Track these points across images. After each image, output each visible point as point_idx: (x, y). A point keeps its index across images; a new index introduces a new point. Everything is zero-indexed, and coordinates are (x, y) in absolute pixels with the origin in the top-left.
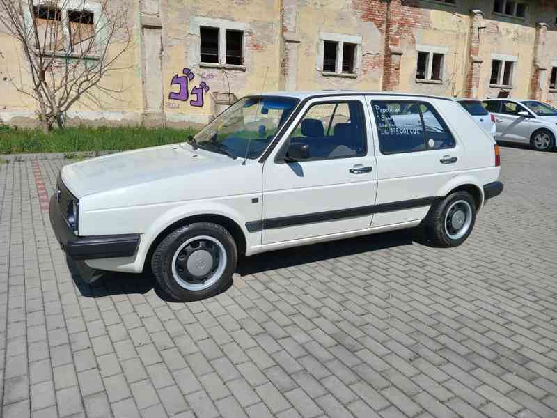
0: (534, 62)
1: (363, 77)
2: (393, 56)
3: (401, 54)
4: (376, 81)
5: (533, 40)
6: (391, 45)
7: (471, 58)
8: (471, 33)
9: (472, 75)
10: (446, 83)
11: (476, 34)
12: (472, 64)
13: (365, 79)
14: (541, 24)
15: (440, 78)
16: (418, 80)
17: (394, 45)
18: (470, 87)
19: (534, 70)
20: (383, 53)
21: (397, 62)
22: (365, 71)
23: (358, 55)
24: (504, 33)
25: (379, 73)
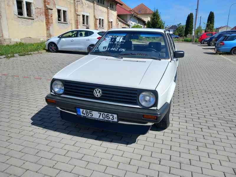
0: (94, 16)
1: (37, 19)
2: (49, 10)
3: (52, 9)
4: (43, 22)
5: (93, 8)
6: (47, 4)
7: (76, 13)
8: (75, 3)
9: (77, 20)
10: (69, 23)
11: (76, 4)
12: (77, 16)
13: (38, 20)
14: (95, 2)
15: (66, 21)
16: (59, 22)
17: (48, 5)
18: (78, 25)
19: (95, 20)
20: (43, 8)
21: (51, 13)
22: (37, 17)
23: (33, 8)
24: (84, 4)
25: (43, 18)
